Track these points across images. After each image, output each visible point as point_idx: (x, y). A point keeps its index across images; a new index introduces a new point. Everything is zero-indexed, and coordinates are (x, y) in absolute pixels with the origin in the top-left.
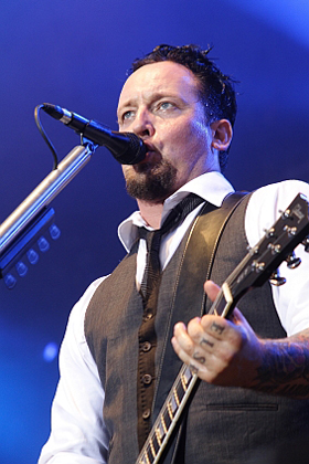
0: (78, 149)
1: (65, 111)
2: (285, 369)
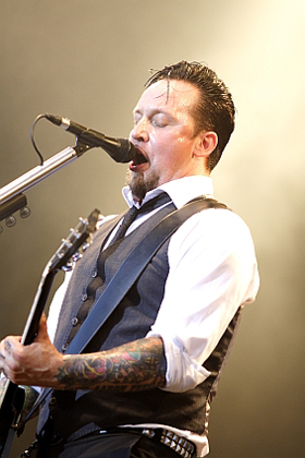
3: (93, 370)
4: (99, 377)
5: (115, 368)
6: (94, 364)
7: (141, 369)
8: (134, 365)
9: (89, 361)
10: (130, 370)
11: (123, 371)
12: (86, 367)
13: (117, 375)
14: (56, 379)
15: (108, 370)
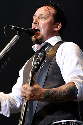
0: (16, 36)
1: (13, 26)
2: (53, 96)
3: (55, 93)
4: (57, 96)
5: (62, 92)
6: (55, 92)
7: (70, 92)
8: (68, 91)
9: (53, 90)
10: (67, 93)
11: (64, 94)
12: (53, 92)
13: (62, 95)
14: (43, 97)
15: (60, 93)
